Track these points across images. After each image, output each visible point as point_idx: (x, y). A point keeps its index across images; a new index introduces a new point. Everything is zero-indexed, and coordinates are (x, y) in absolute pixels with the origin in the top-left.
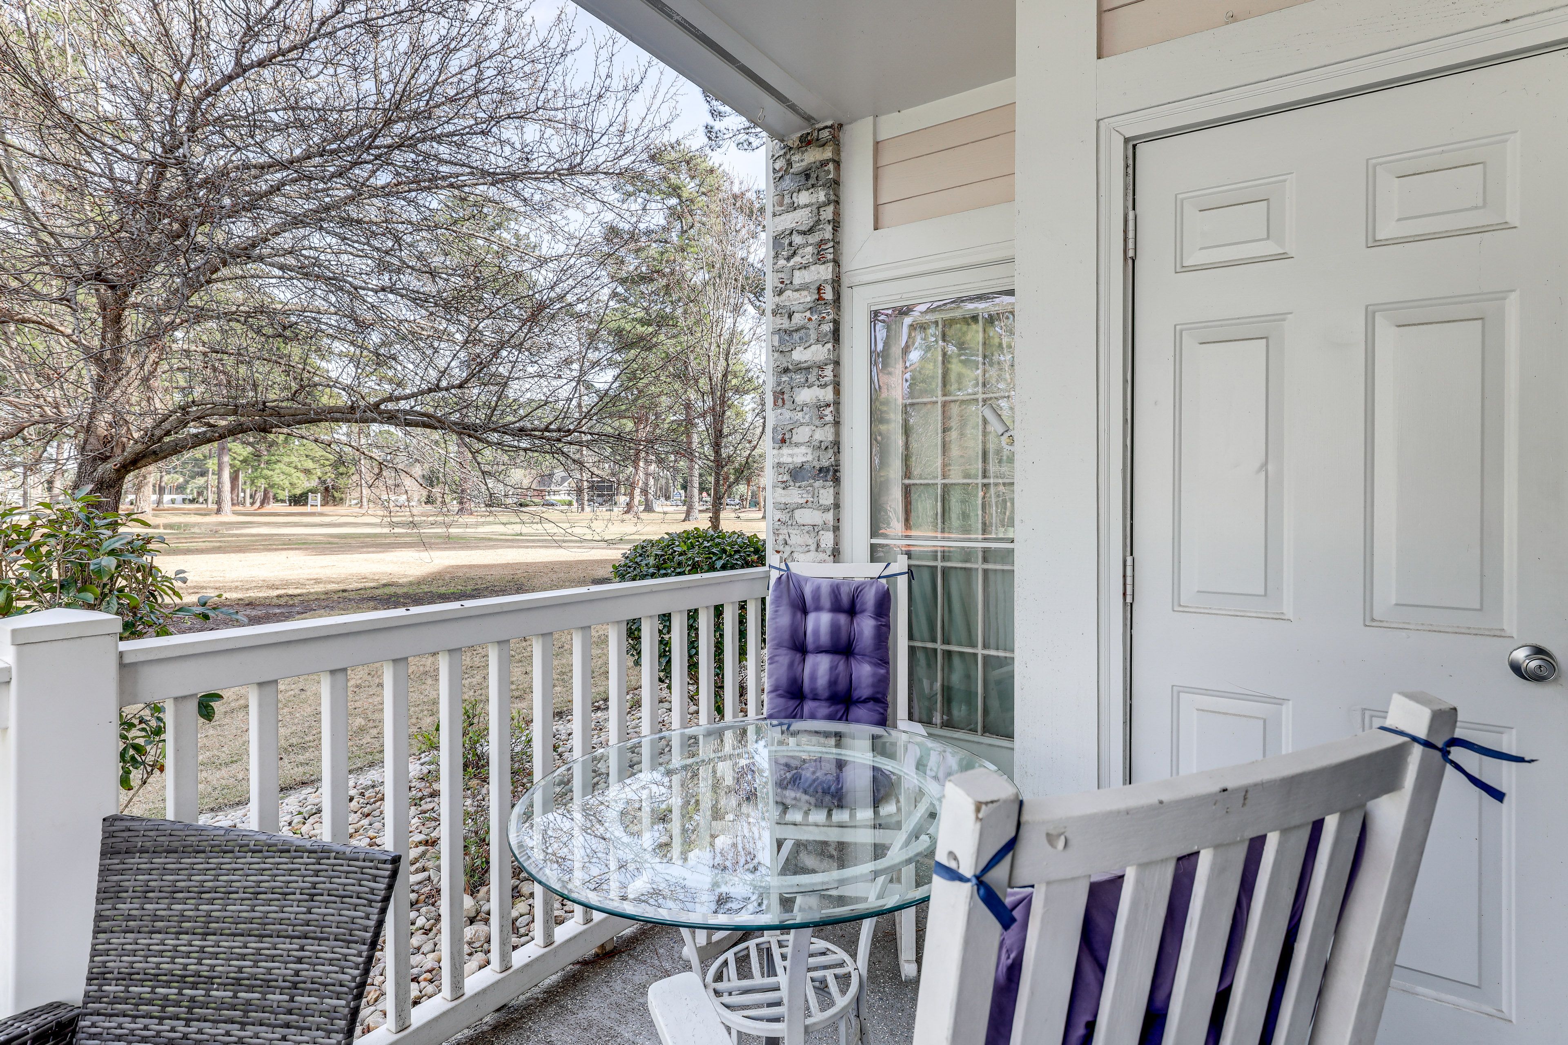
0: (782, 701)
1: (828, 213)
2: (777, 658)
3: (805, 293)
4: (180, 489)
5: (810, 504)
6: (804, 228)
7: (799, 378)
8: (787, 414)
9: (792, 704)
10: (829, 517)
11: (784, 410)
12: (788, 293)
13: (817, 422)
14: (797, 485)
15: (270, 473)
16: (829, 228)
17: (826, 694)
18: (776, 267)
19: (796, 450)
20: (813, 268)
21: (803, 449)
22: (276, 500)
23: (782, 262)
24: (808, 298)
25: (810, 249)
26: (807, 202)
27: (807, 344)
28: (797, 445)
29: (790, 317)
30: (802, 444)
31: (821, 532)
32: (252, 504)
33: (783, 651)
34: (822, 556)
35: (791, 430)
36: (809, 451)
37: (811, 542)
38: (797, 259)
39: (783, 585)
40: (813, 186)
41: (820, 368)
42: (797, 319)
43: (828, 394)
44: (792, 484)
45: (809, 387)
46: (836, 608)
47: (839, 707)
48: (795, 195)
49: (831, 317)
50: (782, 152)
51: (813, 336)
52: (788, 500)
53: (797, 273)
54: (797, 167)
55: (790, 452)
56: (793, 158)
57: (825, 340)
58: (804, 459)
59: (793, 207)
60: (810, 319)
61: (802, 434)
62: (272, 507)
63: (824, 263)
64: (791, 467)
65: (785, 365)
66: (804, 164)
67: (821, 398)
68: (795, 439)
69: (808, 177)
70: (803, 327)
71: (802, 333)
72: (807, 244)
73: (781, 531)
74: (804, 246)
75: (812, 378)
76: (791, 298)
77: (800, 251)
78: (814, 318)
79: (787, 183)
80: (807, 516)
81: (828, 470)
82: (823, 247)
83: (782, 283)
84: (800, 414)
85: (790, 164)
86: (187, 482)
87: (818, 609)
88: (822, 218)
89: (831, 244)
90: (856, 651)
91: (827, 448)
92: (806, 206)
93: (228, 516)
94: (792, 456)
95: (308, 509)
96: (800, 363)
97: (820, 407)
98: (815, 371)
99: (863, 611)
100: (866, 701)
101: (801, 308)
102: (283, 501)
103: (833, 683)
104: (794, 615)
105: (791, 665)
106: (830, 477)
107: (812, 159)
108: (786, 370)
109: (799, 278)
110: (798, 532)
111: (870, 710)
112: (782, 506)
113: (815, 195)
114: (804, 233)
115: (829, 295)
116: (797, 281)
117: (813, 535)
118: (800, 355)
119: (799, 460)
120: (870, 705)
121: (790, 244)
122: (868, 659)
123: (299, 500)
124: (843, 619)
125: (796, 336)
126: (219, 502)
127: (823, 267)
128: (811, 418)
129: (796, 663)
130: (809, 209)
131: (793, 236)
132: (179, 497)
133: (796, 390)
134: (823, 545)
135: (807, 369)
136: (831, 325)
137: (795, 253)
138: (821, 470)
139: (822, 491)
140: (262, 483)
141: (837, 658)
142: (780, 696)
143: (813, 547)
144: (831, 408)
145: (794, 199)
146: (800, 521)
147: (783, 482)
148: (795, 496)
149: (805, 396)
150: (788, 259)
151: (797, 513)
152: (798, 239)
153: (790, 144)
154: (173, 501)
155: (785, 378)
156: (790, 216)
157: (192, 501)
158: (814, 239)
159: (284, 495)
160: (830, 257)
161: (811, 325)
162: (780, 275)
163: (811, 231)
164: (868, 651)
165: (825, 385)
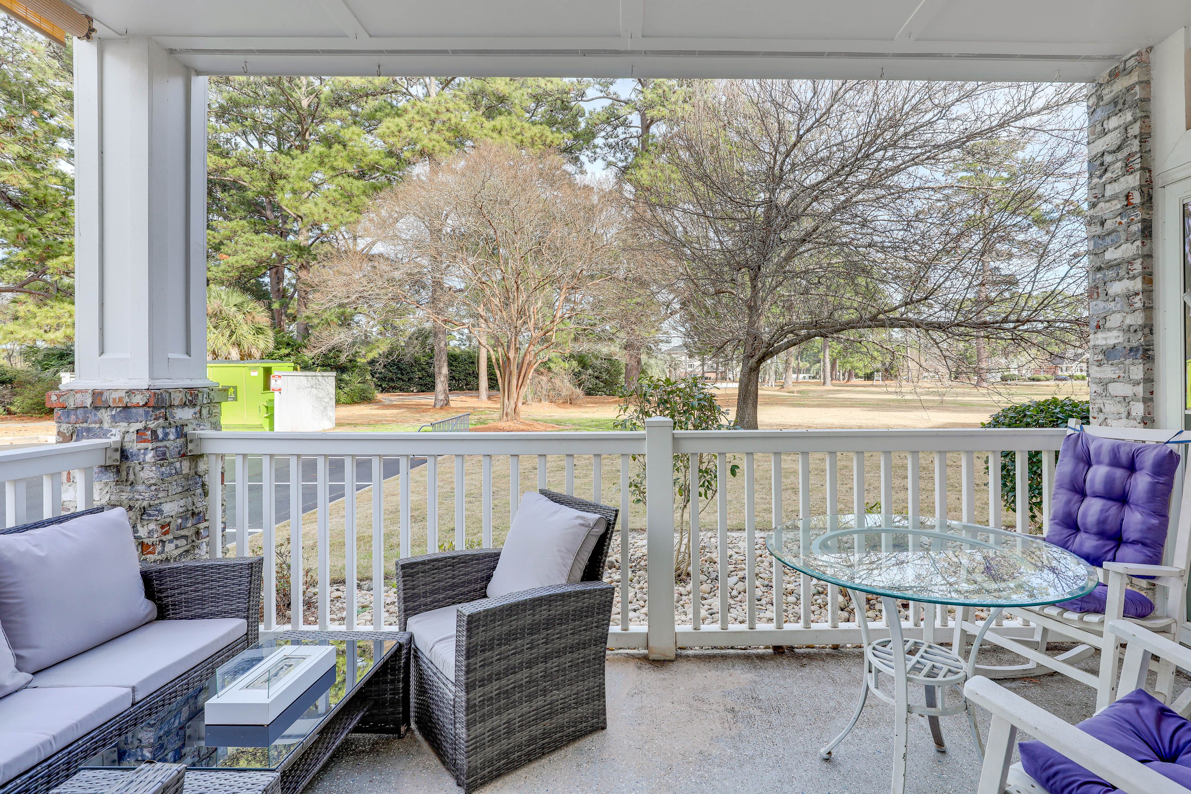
0: (1059, 527)
1: (1135, 129)
2: (1057, 496)
3: (1116, 202)
4: (808, 370)
5: (1121, 379)
6: (1113, 148)
7: (1111, 274)
8: (1101, 304)
9: (1066, 532)
10: (1140, 390)
11: (1099, 302)
12: (1102, 204)
13: (1127, 310)
14: (1110, 362)
15: (852, 360)
16: (1137, 142)
17: (1094, 529)
18: (1090, 185)
19: (1109, 334)
20: (1122, 179)
21: (1115, 333)
22: (857, 376)
23: (1095, 180)
24: (1118, 205)
25: (1119, 164)
26: (1116, 125)
27: (1118, 244)
28: (1109, 330)
29: (1102, 224)
30: (1114, 329)
31: (1132, 403)
32: (844, 379)
33: (1063, 491)
34: (1133, 422)
35: (1105, 318)
36: (1121, 334)
37: (1123, 410)
38: (1108, 175)
39: (1070, 442)
40: (1120, 111)
41: (1130, 263)
42: (1109, 225)
43: (1138, 285)
44: (1106, 362)
45: (1119, 280)
46: (1115, 463)
47: (1108, 542)
48: (1105, 122)
49: (1139, 218)
50: (1094, 91)
51: (1123, 237)
52: (1102, 376)
53: (1108, 187)
54: (1107, 98)
55: (1104, 335)
56: (1104, 92)
57: (1134, 239)
58: (1116, 341)
59: (1105, 133)
60: (1120, 223)
61: (1115, 320)
62: (854, 381)
63: (1132, 173)
64: (1105, 348)
65: (1098, 264)
66: (1113, 94)
67: (1131, 288)
68: (1108, 325)
69: (1116, 104)
70: (1114, 231)
71: (1113, 236)
72: (1117, 161)
73: (1097, 401)
74: (1113, 163)
75: (1122, 273)
76: (1105, 209)
77: (1111, 168)
78: (1123, 222)
79: (1100, 114)
80: (1120, 389)
81: (1137, 349)
82: (1131, 159)
83: (1095, 197)
84: (1113, 304)
85: (1100, 98)
86: (811, 366)
87: (1099, 462)
88: (1129, 135)
89: (1139, 155)
90: (1131, 501)
91: (1135, 331)
92: (1115, 129)
93: (829, 387)
94: (1106, 339)
95: (875, 383)
96: (1110, 261)
97: (1129, 296)
98: (1124, 267)
99: (1141, 469)
100: (1134, 542)
101: (1111, 215)
102: (861, 377)
103: (1102, 522)
104: (1076, 465)
105: (1068, 502)
106: (1139, 355)
107: (1120, 88)
108: (1099, 269)
109: (1110, 191)
110: (1111, 402)
111: (1137, 551)
112: (1097, 380)
113: (1123, 118)
114: (1114, 152)
115: (1136, 199)
116: (1108, 193)
117: (1124, 404)
118: (1111, 255)
119: (1112, 342)
120: (1139, 547)
121: (1102, 164)
122: (1140, 509)
123: (869, 377)
124: (1119, 473)
125: (1108, 239)
126: (824, 379)
127: (1131, 176)
128: (1122, 306)
129: (1073, 502)
130: (1118, 131)
131: (1105, 157)
132: (807, 375)
133: (1108, 284)
134: (1133, 414)
135: (1118, 265)
136: (1139, 225)
137: (1106, 170)
138: (1131, 350)
139: (1132, 368)
140: (848, 366)
141: (1110, 503)
142: (1057, 524)
143: (1124, 415)
144: (1140, 296)
145: (1105, 126)
146: (1113, 393)
147: (1098, 361)
148: (1108, 372)
149: (1117, 288)
150: (1101, 177)
151: (1111, 387)
152: (1108, 159)
153: (1101, 82)
154: (804, 378)
155: (1099, 275)
156: (1101, 141)
157: (814, 378)
158: (1121, 155)
159: (861, 374)
160: (1138, 166)
161: (1120, 228)
162: (1094, 191)
163: (1119, 148)
164: (1140, 502)
165: (1134, 277)
